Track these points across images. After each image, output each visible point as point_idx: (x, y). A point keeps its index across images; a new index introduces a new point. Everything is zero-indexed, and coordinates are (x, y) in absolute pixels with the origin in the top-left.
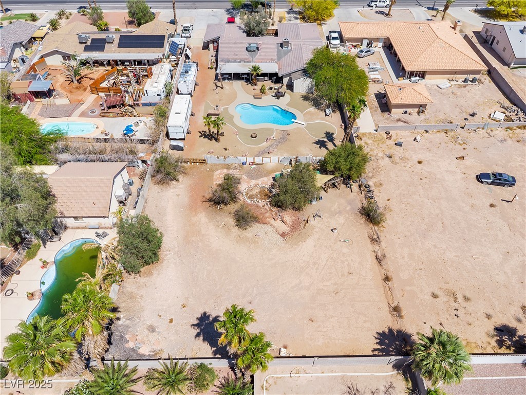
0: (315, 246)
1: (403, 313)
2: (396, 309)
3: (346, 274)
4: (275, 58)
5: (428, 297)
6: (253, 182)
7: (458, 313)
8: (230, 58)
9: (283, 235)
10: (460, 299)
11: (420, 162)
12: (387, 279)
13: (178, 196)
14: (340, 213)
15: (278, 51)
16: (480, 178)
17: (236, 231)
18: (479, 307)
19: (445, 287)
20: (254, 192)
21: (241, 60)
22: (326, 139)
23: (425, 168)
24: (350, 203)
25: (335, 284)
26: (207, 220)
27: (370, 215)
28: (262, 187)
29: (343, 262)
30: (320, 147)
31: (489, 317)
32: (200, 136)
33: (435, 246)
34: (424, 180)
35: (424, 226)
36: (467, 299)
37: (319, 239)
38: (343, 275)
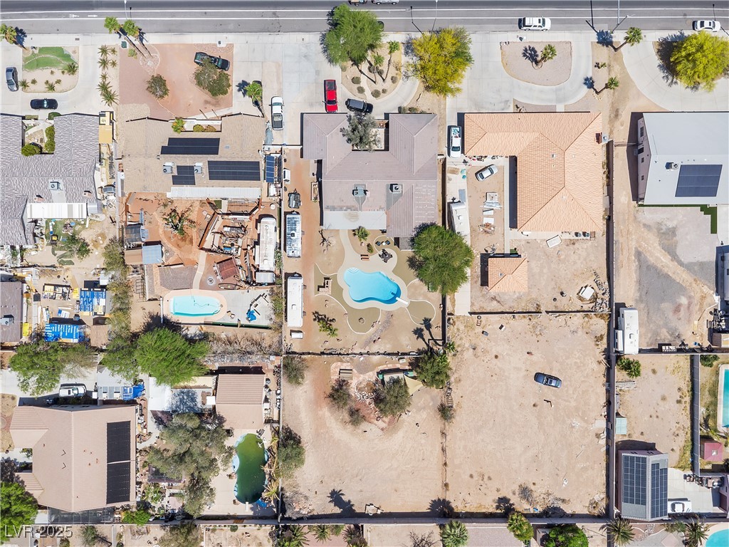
0: (403, 437)
1: (450, 488)
2: (446, 485)
3: (421, 459)
4: (384, 205)
5: (467, 477)
6: (362, 377)
7: (481, 488)
8: (336, 205)
9: (382, 429)
10: (486, 477)
11: (496, 357)
12: (445, 464)
13: (306, 392)
14: (424, 408)
15: (388, 196)
16: (538, 377)
17: (350, 427)
18: (495, 484)
19: (479, 470)
20: (362, 386)
21: (348, 208)
22: (423, 327)
23: (498, 363)
24: (433, 399)
25: (413, 467)
26: (329, 414)
27: (445, 411)
28: (369, 381)
29: (420, 451)
30: (417, 338)
31: (498, 490)
32: (315, 320)
33: (483, 440)
34: (494, 378)
35: (480, 423)
36: (490, 478)
37: (407, 431)
38: (419, 461)
